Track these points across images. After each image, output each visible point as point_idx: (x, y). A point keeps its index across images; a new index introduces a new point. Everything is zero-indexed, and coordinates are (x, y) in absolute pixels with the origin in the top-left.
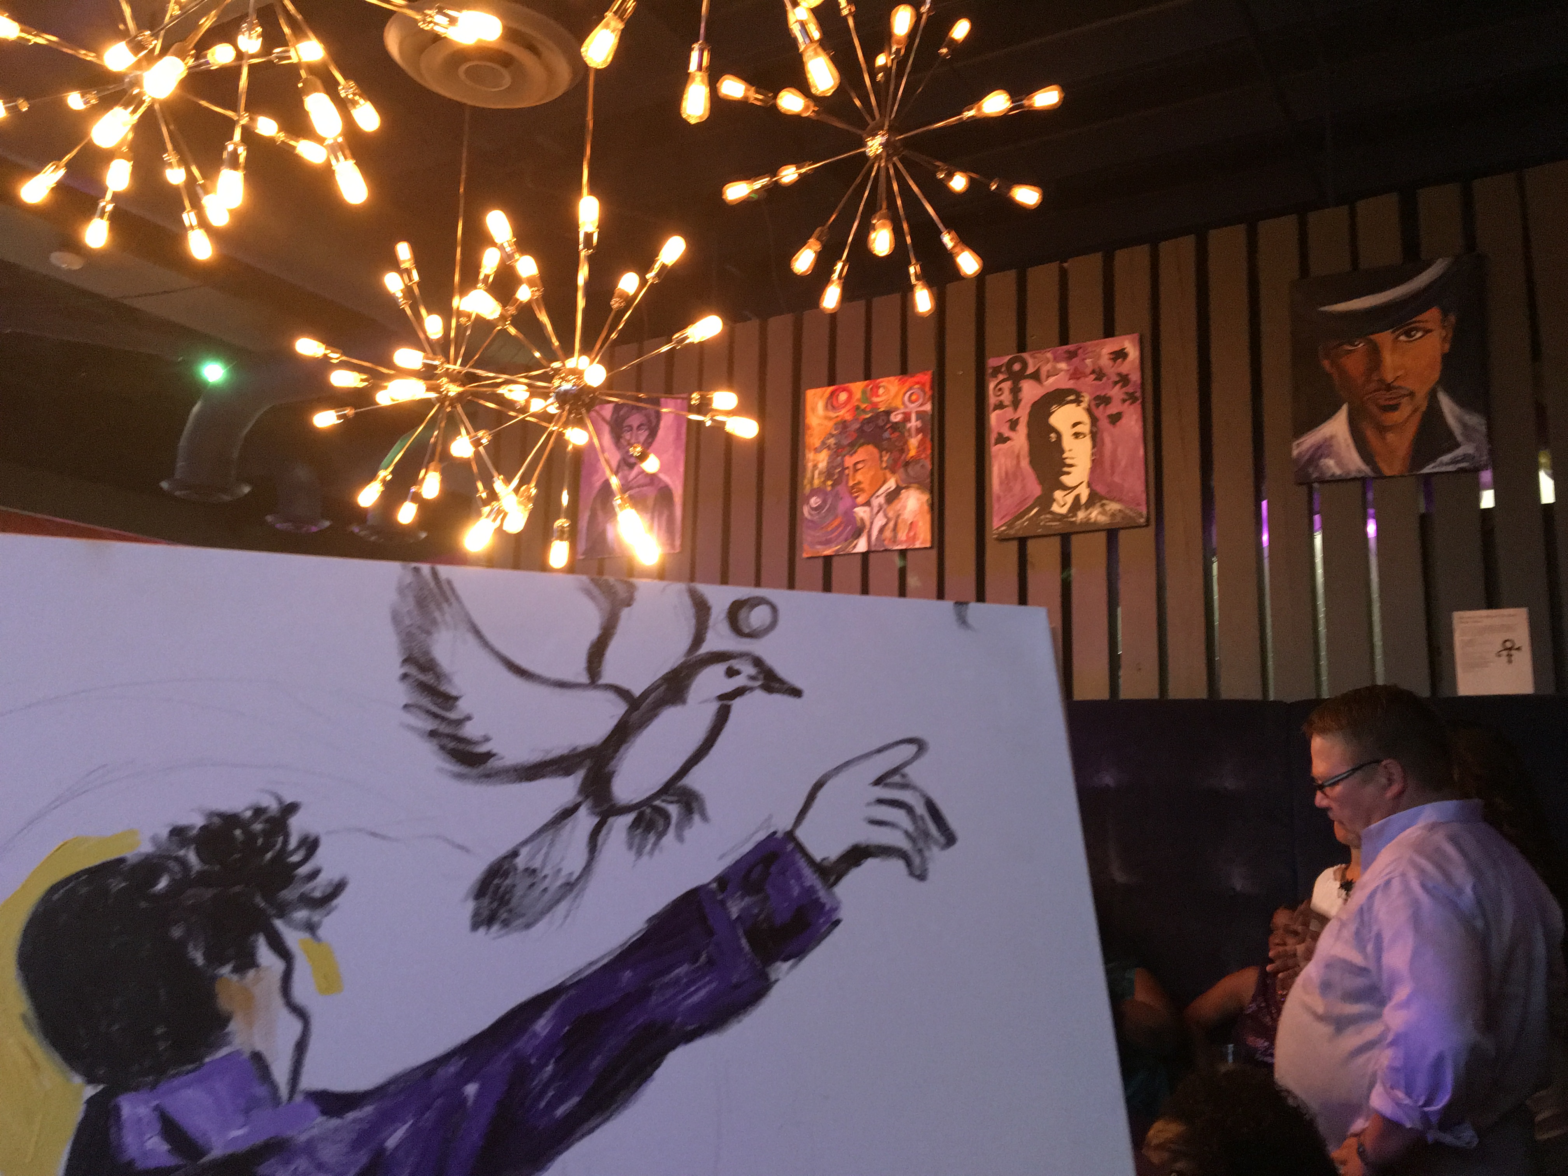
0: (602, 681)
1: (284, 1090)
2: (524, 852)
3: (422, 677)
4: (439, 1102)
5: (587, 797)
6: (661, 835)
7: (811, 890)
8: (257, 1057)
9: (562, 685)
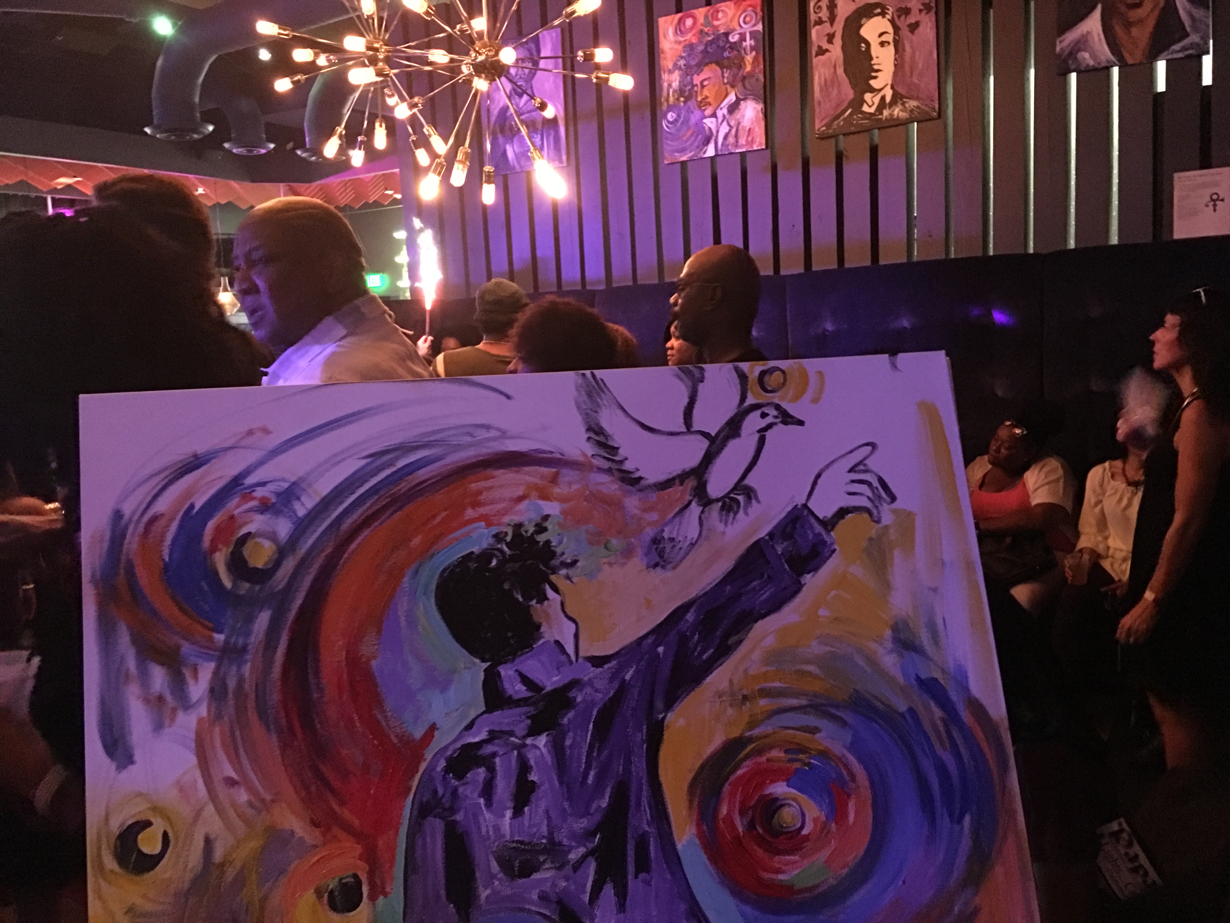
0: (692, 430)
1: (573, 658)
2: (666, 529)
3: (597, 438)
4: (647, 656)
5: (694, 497)
6: (736, 513)
7: (820, 534)
8: (557, 642)
9: (672, 434)
